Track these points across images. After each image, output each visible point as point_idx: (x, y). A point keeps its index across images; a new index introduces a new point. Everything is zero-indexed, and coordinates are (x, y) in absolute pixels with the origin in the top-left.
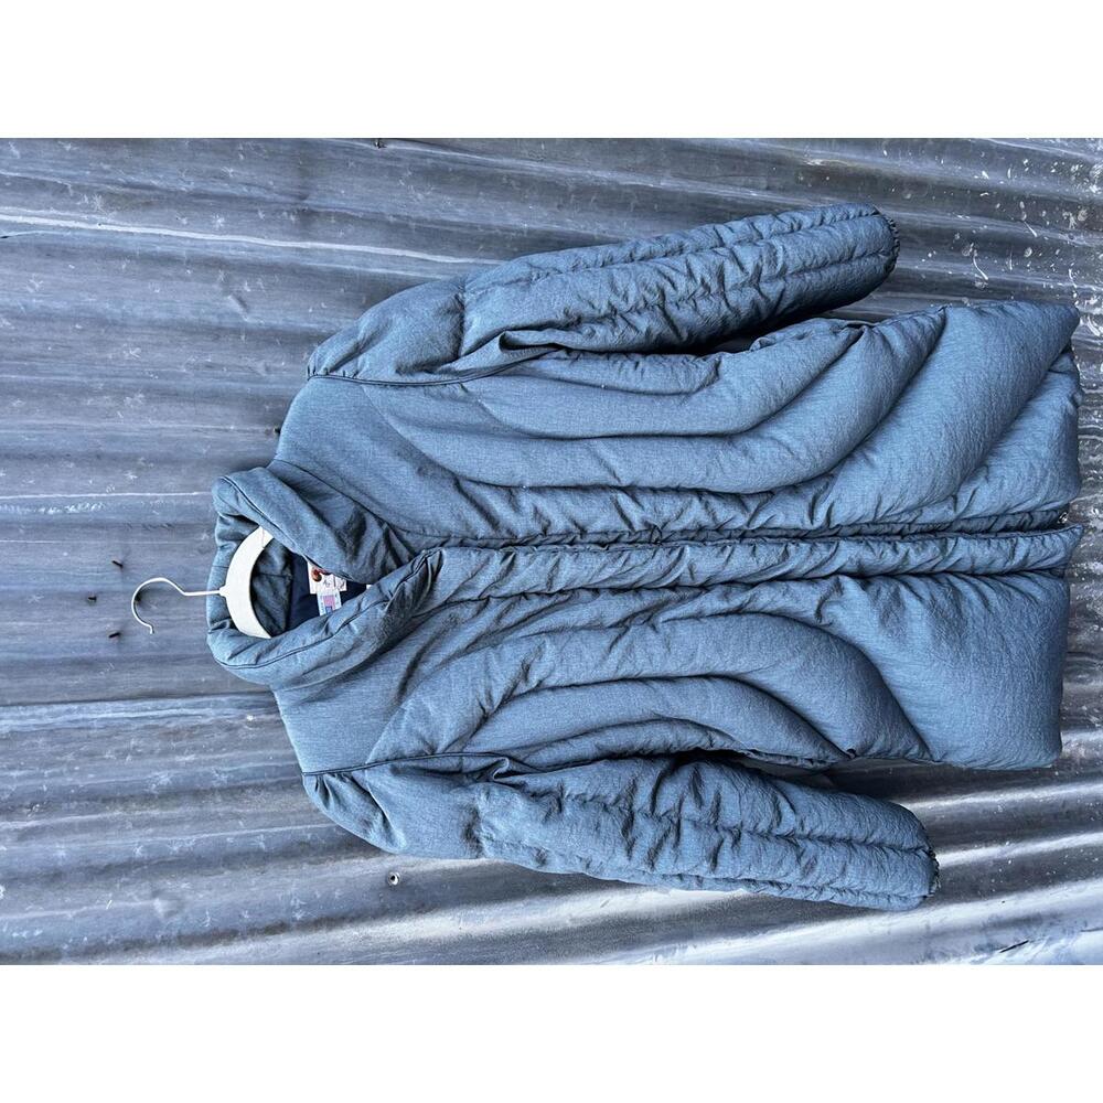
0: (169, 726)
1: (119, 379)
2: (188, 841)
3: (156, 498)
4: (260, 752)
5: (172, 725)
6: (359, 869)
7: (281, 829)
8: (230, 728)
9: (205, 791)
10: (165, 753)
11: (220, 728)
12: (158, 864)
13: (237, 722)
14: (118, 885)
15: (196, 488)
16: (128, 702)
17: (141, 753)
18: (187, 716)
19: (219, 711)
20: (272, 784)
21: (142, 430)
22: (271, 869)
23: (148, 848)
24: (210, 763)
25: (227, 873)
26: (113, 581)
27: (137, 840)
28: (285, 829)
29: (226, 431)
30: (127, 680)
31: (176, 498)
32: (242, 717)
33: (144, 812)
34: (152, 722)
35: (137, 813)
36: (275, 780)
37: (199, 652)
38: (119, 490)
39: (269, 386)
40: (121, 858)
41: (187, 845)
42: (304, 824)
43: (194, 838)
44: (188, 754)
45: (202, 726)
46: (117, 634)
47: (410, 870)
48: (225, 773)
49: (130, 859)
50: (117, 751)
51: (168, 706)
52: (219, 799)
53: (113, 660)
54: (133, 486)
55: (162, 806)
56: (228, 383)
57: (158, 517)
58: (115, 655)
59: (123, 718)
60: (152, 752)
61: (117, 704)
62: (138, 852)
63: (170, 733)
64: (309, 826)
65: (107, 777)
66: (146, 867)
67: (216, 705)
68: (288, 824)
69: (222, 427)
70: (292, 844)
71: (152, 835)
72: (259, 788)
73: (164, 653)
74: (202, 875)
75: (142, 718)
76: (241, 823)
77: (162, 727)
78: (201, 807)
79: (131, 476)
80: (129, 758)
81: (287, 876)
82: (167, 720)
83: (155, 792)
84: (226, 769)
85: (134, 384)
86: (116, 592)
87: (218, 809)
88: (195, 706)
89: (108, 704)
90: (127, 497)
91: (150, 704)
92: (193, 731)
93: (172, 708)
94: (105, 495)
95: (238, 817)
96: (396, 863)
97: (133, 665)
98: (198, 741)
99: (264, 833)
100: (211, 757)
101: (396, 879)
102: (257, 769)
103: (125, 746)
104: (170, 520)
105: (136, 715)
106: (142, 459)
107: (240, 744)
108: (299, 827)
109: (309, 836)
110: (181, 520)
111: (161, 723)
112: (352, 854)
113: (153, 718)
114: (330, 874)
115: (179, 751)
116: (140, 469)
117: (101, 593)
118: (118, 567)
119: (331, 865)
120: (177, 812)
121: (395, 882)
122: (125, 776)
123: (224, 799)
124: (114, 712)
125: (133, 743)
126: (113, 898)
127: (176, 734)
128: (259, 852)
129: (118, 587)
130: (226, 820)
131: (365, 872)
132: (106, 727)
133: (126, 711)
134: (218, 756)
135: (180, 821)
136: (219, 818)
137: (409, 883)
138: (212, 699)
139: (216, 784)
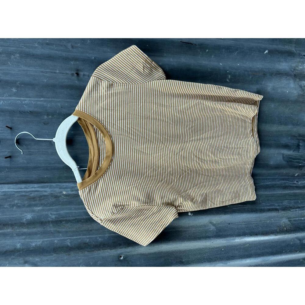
0: (31, 195)
1: (9, 48)
2: (39, 241)
3: (25, 100)
4: (69, 206)
5: (32, 195)
6: (107, 254)
7: (76, 237)
8: (56, 197)
9: (46, 222)
10: (30, 206)
11: (52, 196)
12: (26, 251)
13: (59, 194)
14: (10, 259)
15: (42, 97)
16: (14, 185)
17: (20, 206)
18: (38, 191)
19: (51, 189)
20: (73, 220)
21: (20, 70)
22: (72, 254)
23: (23, 244)
24: (48, 210)
25: (55, 255)
26: (7, 134)
27: (19, 241)
28: (78, 237)
29: (55, 73)
30: (13, 175)
31: (34, 101)
32: (61, 192)
33: (21, 230)
34: (24, 194)
35: (18, 230)
36: (74, 218)
37: (44, 165)
38: (10, 96)
39: (73, 54)
40: (11, 248)
41: (38, 243)
42: (86, 235)
43: (42, 240)
44: (39, 207)
45: (45, 196)
46: (10, 157)
47: (128, 254)
48: (54, 215)
49: (15, 249)
50: (10, 205)
51: (31, 187)
52: (51, 225)
53: (7, 168)
54: (15, 95)
55: (28, 228)
56: (56, 52)
57: (26, 108)
58: (9, 165)
59: (12, 192)
60: (24, 206)
61: (10, 185)
62: (18, 246)
63: (31, 198)
64: (88, 236)
65: (6, 215)
66: (21, 252)
67: (51, 187)
68: (80, 235)
69: (53, 71)
70: (81, 244)
71: (24, 239)
72: (68, 221)
73: (28, 165)
74: (44, 256)
75: (19, 192)
76: (61, 235)
77: (28, 196)
78: (44, 228)
79: (14, 90)
80: (15, 207)
81: (79, 256)
82: (29, 193)
83: (25, 222)
84: (55, 213)
85: (16, 50)
86: (8, 139)
87: (51, 229)
88: (42, 187)
89: (6, 185)
90: (13, 99)
91: (23, 186)
92: (41, 198)
93: (33, 188)
94: (4, 98)
95: (59, 232)
96: (122, 251)
97: (16, 170)
98: (43, 202)
99: (70, 239)
100: (49, 208)
101: (122, 257)
102: (68, 213)
103: (13, 203)
104: (31, 109)
105: (17, 190)
106: (19, 83)
107: (60, 203)
108: (84, 237)
109: (88, 240)
110: (36, 110)
111: (27, 194)
112: (105, 248)
113: (24, 192)
114: (96, 255)
115: (36, 205)
116: (17, 87)
117: (2, 139)
118: (9, 129)
119: (96, 252)
120: (35, 230)
121: (122, 258)
122: (13, 215)
123: (53, 225)
124: (8, 189)
125: (16, 202)
126: (8, 264)
127: (34, 198)
128: (68, 247)
129: (9, 137)
130: (55, 233)
131: (110, 255)
132: (5, 195)
133: (13, 189)
134: (52, 208)
135: (36, 234)
136: (52, 233)
137: (127, 259)
138: (49, 184)
139: (50, 219)
